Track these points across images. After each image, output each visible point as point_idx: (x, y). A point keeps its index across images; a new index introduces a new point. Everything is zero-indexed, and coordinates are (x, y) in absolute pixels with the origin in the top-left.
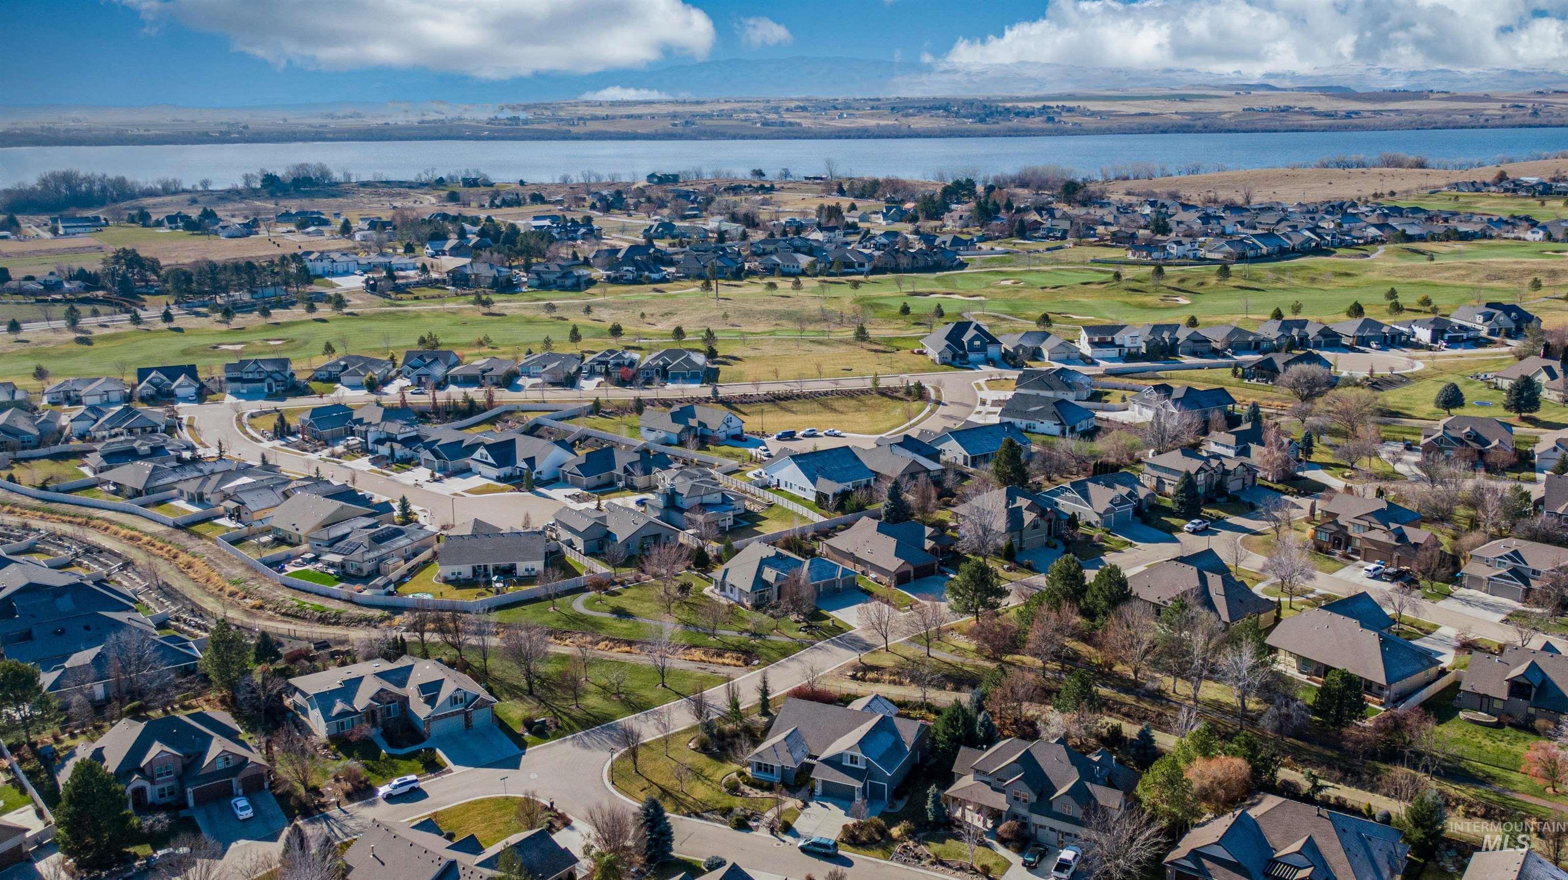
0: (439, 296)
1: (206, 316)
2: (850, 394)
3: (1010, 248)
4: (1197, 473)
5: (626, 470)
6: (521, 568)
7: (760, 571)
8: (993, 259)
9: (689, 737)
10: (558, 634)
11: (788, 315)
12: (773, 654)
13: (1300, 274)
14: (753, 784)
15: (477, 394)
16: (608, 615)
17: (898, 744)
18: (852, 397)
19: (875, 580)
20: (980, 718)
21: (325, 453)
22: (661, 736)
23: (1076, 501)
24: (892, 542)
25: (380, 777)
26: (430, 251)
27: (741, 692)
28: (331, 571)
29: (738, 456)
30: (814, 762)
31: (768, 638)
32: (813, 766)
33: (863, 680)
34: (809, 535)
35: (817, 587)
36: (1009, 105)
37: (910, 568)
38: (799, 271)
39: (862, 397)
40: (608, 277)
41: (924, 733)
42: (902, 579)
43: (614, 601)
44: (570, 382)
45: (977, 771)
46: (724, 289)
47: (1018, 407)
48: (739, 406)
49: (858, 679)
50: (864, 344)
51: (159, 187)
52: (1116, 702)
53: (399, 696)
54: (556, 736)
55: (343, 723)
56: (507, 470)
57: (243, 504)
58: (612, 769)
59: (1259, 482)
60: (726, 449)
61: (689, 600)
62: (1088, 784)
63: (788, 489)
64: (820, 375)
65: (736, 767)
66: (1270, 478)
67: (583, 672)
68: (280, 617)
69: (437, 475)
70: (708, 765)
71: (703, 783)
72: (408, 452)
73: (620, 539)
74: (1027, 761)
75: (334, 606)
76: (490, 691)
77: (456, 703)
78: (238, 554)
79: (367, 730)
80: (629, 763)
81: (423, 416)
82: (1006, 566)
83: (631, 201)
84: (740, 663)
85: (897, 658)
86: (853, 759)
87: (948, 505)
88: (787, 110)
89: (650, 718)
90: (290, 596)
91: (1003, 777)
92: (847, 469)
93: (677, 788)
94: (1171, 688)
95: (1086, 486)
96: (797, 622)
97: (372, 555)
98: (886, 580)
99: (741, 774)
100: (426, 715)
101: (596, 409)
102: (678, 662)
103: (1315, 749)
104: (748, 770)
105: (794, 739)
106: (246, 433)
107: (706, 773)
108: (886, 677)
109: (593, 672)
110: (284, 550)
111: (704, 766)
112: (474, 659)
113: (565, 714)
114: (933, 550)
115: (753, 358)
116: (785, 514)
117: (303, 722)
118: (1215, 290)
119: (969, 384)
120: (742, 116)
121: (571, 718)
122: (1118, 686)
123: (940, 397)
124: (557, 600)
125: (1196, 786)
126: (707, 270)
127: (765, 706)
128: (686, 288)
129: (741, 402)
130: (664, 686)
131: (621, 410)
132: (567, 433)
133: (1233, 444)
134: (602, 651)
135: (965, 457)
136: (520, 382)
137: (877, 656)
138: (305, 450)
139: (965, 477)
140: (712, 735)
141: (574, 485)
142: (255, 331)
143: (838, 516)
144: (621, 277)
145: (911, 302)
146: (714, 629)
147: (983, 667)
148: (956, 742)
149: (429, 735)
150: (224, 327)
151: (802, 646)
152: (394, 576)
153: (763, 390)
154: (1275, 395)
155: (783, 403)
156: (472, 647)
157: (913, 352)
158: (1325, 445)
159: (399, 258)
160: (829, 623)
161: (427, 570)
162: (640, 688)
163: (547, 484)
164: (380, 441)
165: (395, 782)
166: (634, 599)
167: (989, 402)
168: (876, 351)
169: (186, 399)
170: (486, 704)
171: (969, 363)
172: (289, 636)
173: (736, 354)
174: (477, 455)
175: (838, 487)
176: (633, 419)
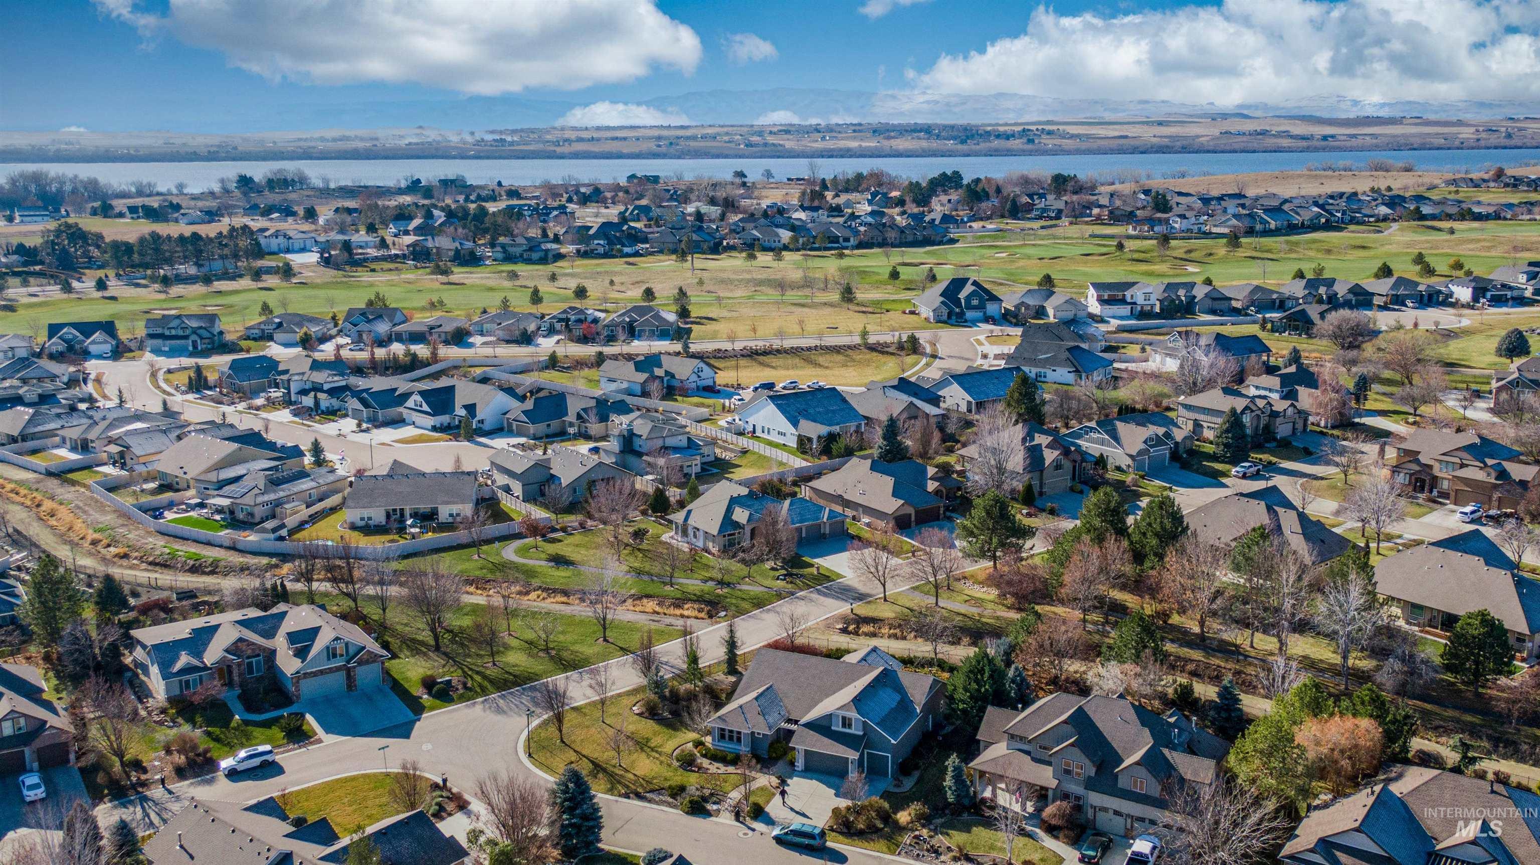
0: (397, 269)
1: (145, 286)
2: (836, 350)
3: (1002, 226)
4: (1243, 412)
5: (579, 416)
6: (444, 512)
7: (729, 511)
8: (985, 236)
9: (634, 699)
10: (479, 583)
11: (768, 283)
12: (745, 605)
13: (1314, 246)
14: (714, 757)
15: (421, 350)
16: (543, 563)
17: (905, 704)
18: (838, 352)
19: (868, 525)
20: (1011, 673)
21: (241, 406)
22: (598, 698)
23: (1103, 443)
24: (888, 482)
25: (226, 749)
26: (393, 230)
27: (701, 645)
28: (218, 517)
29: (709, 406)
30: (793, 727)
31: (739, 587)
32: (791, 733)
33: (856, 633)
34: (790, 479)
35: (799, 530)
36: (989, 129)
37: (911, 510)
38: (780, 245)
39: (850, 352)
40: (578, 251)
41: (938, 691)
42: (902, 524)
43: (552, 549)
44: (526, 339)
45: (1012, 737)
46: (699, 261)
47: (1026, 355)
48: (712, 361)
49: (849, 633)
50: (850, 306)
51: (133, 189)
52: (1178, 658)
53: (265, 649)
54: (462, 699)
55: (187, 682)
56: (445, 419)
57: (128, 447)
58: (529, 739)
59: (1310, 428)
60: (696, 400)
61: (644, 546)
62: (1166, 751)
63: (765, 436)
64: (803, 334)
65: (693, 736)
66: (1322, 424)
67: (504, 623)
68: (144, 566)
69: (365, 426)
70: (655, 734)
71: (648, 756)
72: (335, 403)
73: (565, 482)
74: (1080, 720)
75: (211, 553)
76: (386, 646)
77: (335, 656)
78: (112, 500)
79: (215, 688)
80: (553, 730)
81: (358, 370)
82: (1024, 511)
83: (609, 195)
84: (702, 615)
85: (898, 609)
86: (846, 722)
87: (950, 450)
88: (771, 132)
89: (586, 676)
90: (162, 543)
91: (1047, 744)
92: (833, 412)
93: (614, 762)
94: (1248, 642)
95: (1114, 425)
96: (773, 569)
97: (266, 498)
98: (881, 524)
99: (698, 744)
100: (293, 670)
101: (553, 363)
102: (624, 614)
103: (1450, 713)
104: (708, 740)
105: (767, 699)
106: (159, 387)
107: (653, 744)
108: (885, 631)
109: (516, 623)
110: (168, 495)
111: (650, 735)
112: (373, 612)
113: (478, 673)
114: (937, 492)
115: (729, 319)
116: (762, 460)
117: (143, 682)
118: (1224, 260)
119: (968, 340)
120: (726, 138)
121: (485, 677)
122: (1178, 639)
123: (936, 350)
124: (485, 548)
125: (1311, 755)
126: (683, 246)
127: (732, 664)
128: (660, 261)
129: (715, 357)
130: (605, 640)
131: (579, 364)
132: (519, 385)
133: (1278, 387)
134: (533, 601)
135: (969, 403)
136: (471, 340)
137: (873, 606)
138: (221, 403)
139: (969, 424)
140: (663, 697)
141: (520, 434)
142: (194, 299)
143: (824, 460)
144: (592, 251)
145: (900, 269)
146: (671, 577)
147: (1005, 619)
148: (981, 701)
149: (298, 697)
150: (162, 296)
151: (780, 596)
152: (291, 521)
153: (738, 346)
154: (1313, 347)
155: (761, 358)
156: (370, 598)
157: (904, 312)
158: (1378, 393)
159: (360, 236)
160: (814, 571)
161: (333, 517)
162: (575, 643)
163: (490, 434)
164: (304, 392)
165: (243, 754)
166: (577, 546)
167: (991, 356)
168: (864, 312)
169: (100, 357)
170: (373, 658)
171: (966, 321)
172: (150, 586)
173: (710, 315)
174: (410, 403)
175: (824, 430)
176: (592, 373)
